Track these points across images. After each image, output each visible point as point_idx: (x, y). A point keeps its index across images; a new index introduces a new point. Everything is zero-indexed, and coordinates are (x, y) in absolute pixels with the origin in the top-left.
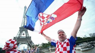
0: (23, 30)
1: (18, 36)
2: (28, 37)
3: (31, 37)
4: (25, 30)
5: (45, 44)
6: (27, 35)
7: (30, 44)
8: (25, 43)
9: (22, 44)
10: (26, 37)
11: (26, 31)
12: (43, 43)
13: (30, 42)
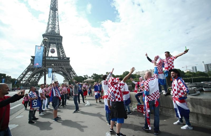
0: (52, 41)
2: (63, 58)
3: (69, 58)
4: (56, 41)
5: (100, 76)
6: (61, 54)
7: (67, 74)
10: (59, 57)
11: (58, 44)
12: (95, 75)
13: (67, 69)
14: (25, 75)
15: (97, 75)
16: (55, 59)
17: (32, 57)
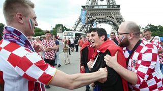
1: (90, 2)
2: (113, 6)
3: (119, 6)
5: (156, 27)
6: (111, 2)
7: (117, 24)
8: (105, 22)
9: (100, 22)
10: (109, 6)
12: (150, 26)
13: (117, 19)
14: (77, 26)
15: (153, 26)
16: (104, 7)
17: (83, 7)
